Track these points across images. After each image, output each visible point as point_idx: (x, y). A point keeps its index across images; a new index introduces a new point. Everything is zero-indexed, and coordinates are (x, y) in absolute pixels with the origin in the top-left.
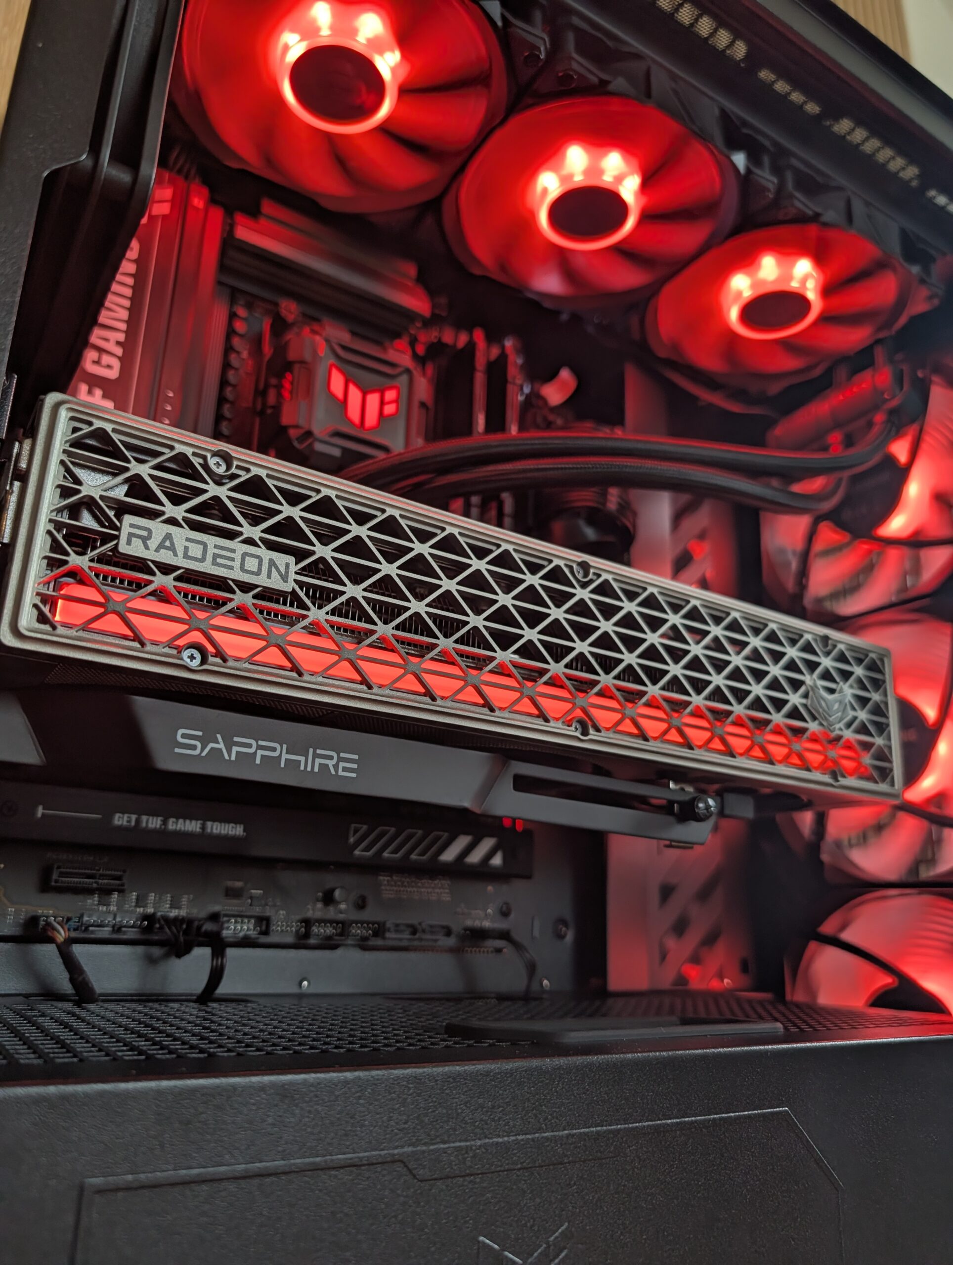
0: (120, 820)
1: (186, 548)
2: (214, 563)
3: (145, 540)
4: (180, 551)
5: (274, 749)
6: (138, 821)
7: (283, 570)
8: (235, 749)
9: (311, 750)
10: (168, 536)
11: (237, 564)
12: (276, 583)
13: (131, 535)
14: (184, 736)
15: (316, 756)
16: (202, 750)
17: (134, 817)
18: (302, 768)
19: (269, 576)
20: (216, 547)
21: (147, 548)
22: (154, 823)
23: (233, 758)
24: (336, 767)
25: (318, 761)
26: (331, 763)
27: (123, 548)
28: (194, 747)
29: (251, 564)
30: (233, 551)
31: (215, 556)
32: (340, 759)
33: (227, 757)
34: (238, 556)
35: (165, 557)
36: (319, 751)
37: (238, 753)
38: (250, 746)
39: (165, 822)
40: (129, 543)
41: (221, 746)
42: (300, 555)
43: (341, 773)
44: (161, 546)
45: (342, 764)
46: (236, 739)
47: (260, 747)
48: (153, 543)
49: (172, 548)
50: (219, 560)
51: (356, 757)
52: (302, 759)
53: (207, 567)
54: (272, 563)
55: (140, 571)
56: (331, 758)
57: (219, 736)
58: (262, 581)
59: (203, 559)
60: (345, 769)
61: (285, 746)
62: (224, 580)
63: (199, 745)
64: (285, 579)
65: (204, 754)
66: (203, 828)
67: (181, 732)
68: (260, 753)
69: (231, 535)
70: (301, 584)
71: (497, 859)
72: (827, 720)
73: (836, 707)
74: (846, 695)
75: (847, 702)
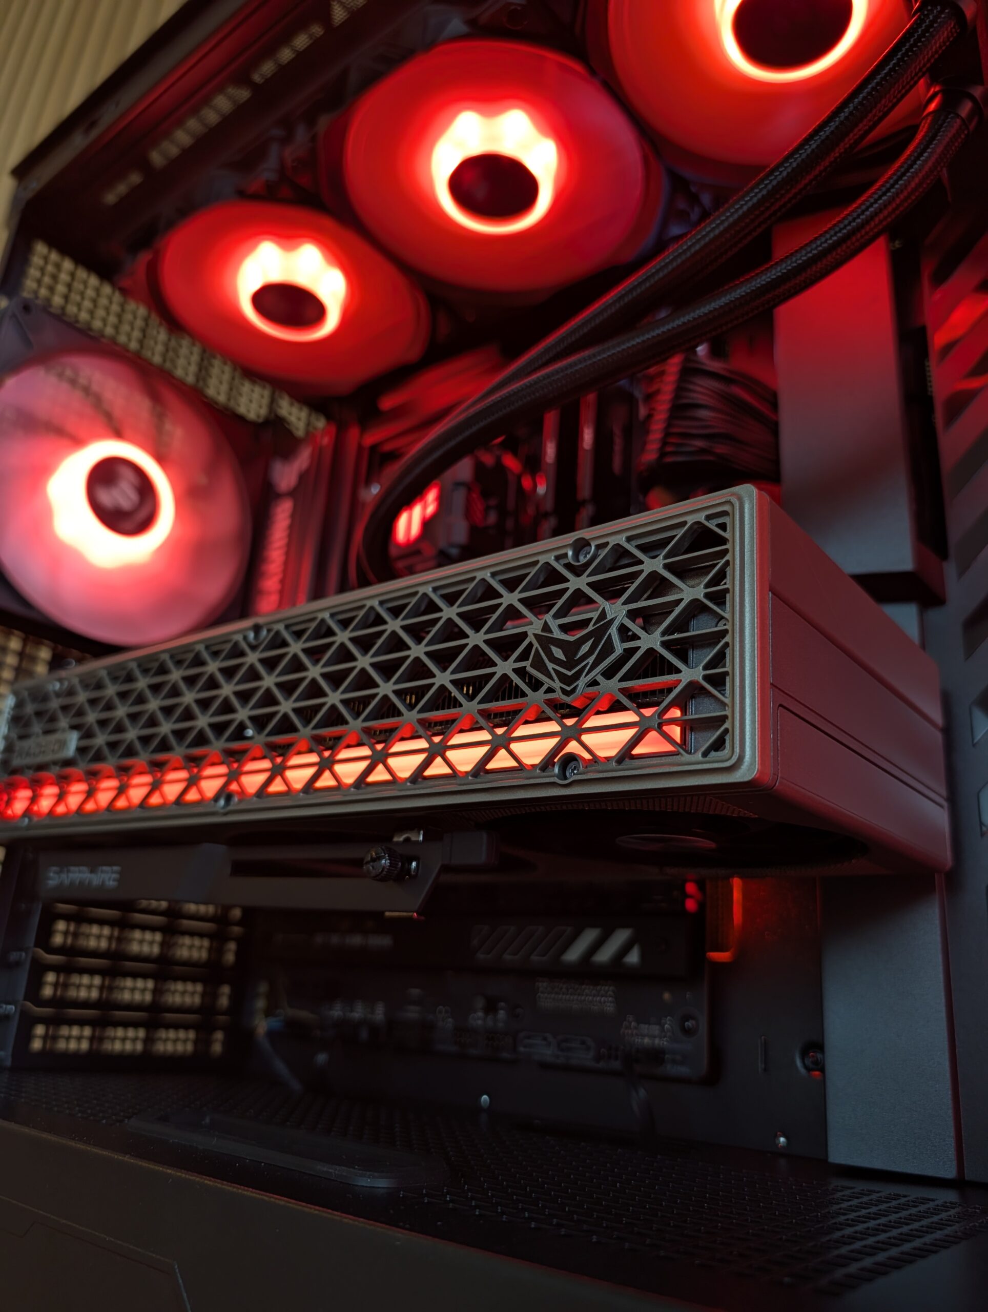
1: (35, 751)
2: (44, 754)
4: (33, 754)
5: (85, 872)
8: (70, 877)
9: (100, 869)
10: (30, 747)
15: (101, 872)
16: (59, 880)
18: (95, 883)
21: (22, 758)
23: (69, 882)
24: (110, 879)
25: (102, 876)
26: (107, 877)
27: (14, 763)
28: (55, 880)
32: (112, 872)
33: (66, 883)
36: (103, 868)
38: (76, 872)
40: (17, 759)
41: (65, 875)
43: (111, 883)
44: (27, 755)
45: (113, 876)
46: (71, 869)
47: (79, 872)
49: (30, 754)
50: (46, 751)
52: (95, 876)
53: (40, 759)
56: (108, 872)
59: (40, 754)
60: (114, 880)
61: (89, 868)
63: (57, 878)
65: (58, 883)
68: (79, 876)
71: (633, 958)
72: (563, 678)
73: (585, 648)
74: (612, 621)
75: (613, 631)
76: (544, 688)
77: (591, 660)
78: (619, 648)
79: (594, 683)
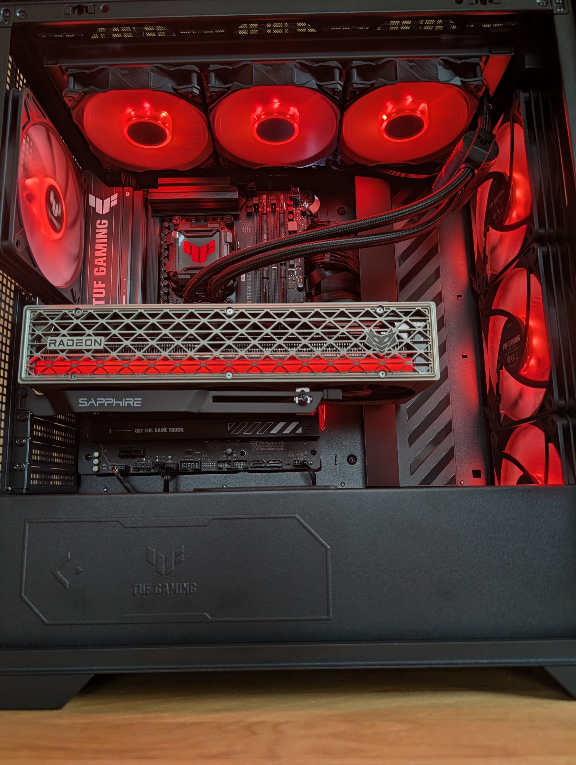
0: (137, 431)
1: (67, 343)
2: (77, 345)
3: (54, 344)
4: (65, 344)
5: (111, 401)
6: (144, 431)
7: (99, 342)
8: (98, 402)
9: (124, 399)
10: (62, 341)
11: (84, 344)
12: (97, 347)
13: (50, 343)
14: (82, 401)
15: (125, 401)
16: (88, 404)
17: (142, 429)
18: (121, 405)
19: (95, 345)
20: (77, 340)
21: (55, 346)
22: (150, 430)
23: (98, 405)
24: (133, 404)
25: (127, 402)
26: (131, 403)
27: (49, 348)
28: (85, 404)
29: (89, 343)
30: (82, 340)
31: (77, 343)
32: (134, 401)
33: (95, 405)
34: (84, 341)
35: (61, 347)
36: (127, 399)
37: (99, 404)
38: (103, 401)
39: (153, 430)
40: (50, 346)
41: (93, 402)
42: (105, 335)
43: (135, 405)
44: (60, 344)
45: (135, 402)
46: (98, 399)
47: (106, 401)
48: (57, 344)
49: (63, 344)
50: (78, 344)
51: (140, 399)
52: (121, 402)
53: (74, 347)
54: (95, 340)
55: (55, 353)
56: (131, 401)
57: (92, 399)
58: (93, 347)
59: (73, 345)
60: (137, 404)
61: (114, 399)
62: (81, 350)
63: (86, 403)
64: (100, 345)
65: (88, 405)
66: (168, 430)
67: (80, 400)
68: (106, 402)
69: (82, 335)
70: (106, 345)
71: (300, 431)
72: (379, 347)
73: (386, 340)
74: (395, 333)
75: (395, 336)
76: (372, 349)
77: (389, 343)
78: (398, 341)
79: (390, 350)
